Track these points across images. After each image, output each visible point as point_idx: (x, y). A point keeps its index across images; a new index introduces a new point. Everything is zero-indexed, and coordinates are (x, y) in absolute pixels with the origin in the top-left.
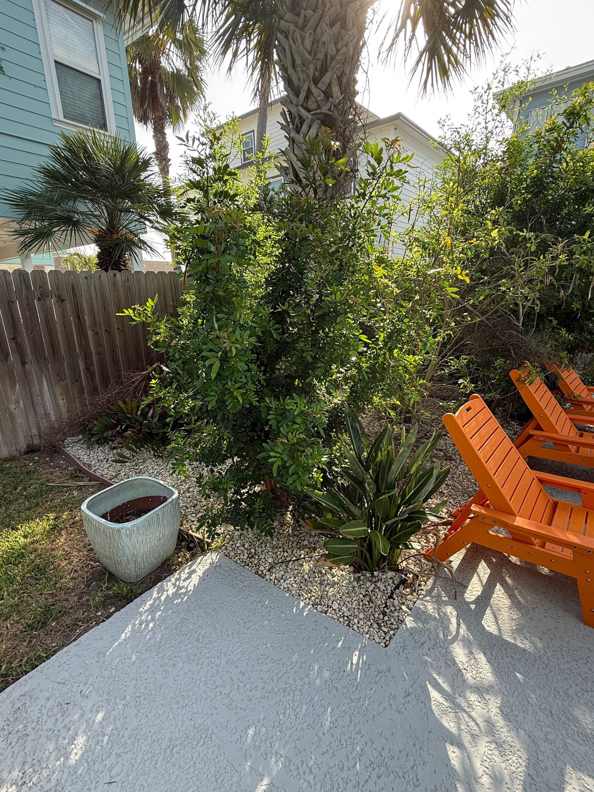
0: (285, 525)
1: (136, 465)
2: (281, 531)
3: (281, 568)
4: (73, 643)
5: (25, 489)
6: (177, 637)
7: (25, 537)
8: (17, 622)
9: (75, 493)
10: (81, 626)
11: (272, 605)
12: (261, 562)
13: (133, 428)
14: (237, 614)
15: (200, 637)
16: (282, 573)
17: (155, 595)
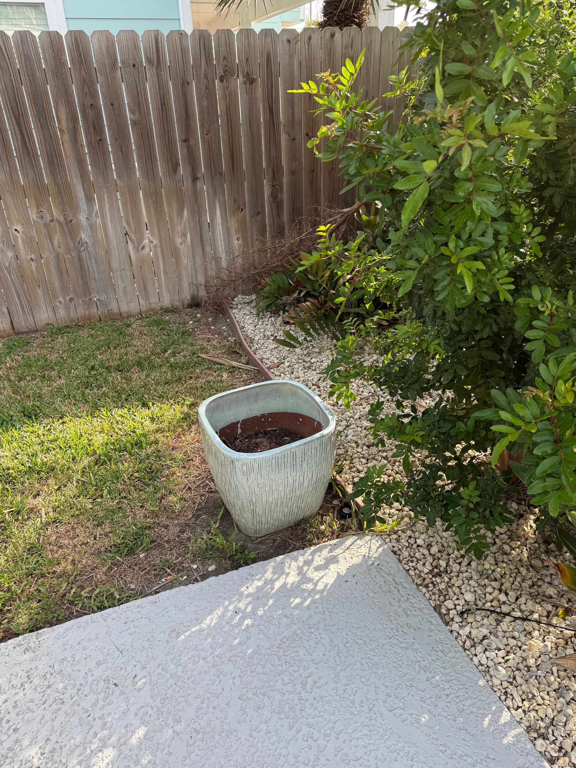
0: (519, 538)
1: (308, 354)
2: (506, 548)
3: (485, 621)
4: (150, 598)
5: (174, 354)
6: (277, 662)
7: (152, 420)
8: (106, 535)
9: (225, 375)
10: (169, 575)
11: (447, 686)
12: (451, 593)
13: (316, 297)
14: (380, 671)
15: (310, 681)
16: (485, 631)
17: (269, 575)
